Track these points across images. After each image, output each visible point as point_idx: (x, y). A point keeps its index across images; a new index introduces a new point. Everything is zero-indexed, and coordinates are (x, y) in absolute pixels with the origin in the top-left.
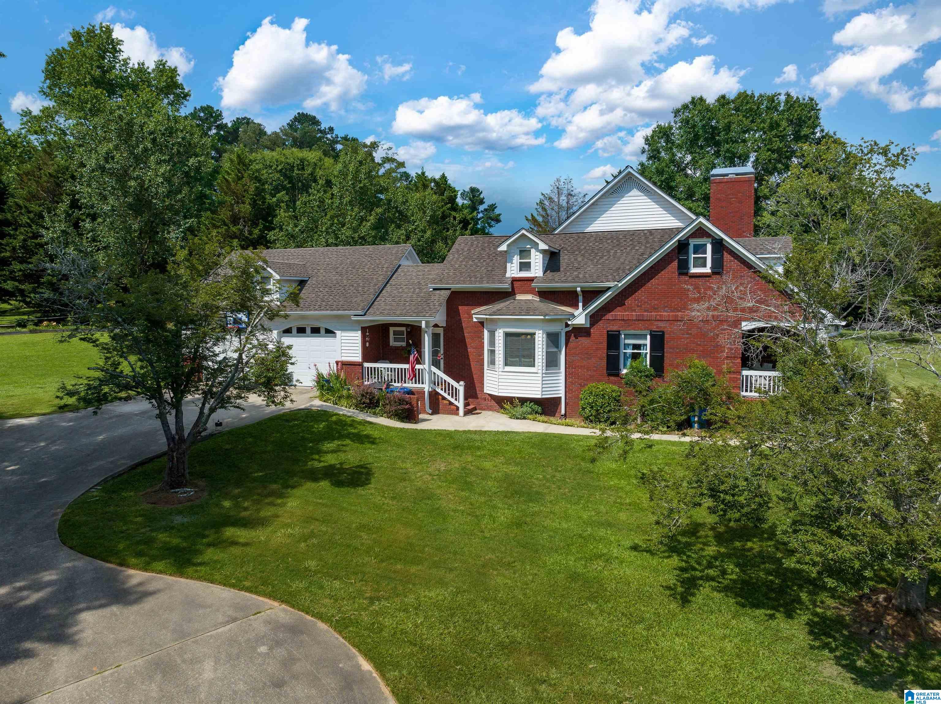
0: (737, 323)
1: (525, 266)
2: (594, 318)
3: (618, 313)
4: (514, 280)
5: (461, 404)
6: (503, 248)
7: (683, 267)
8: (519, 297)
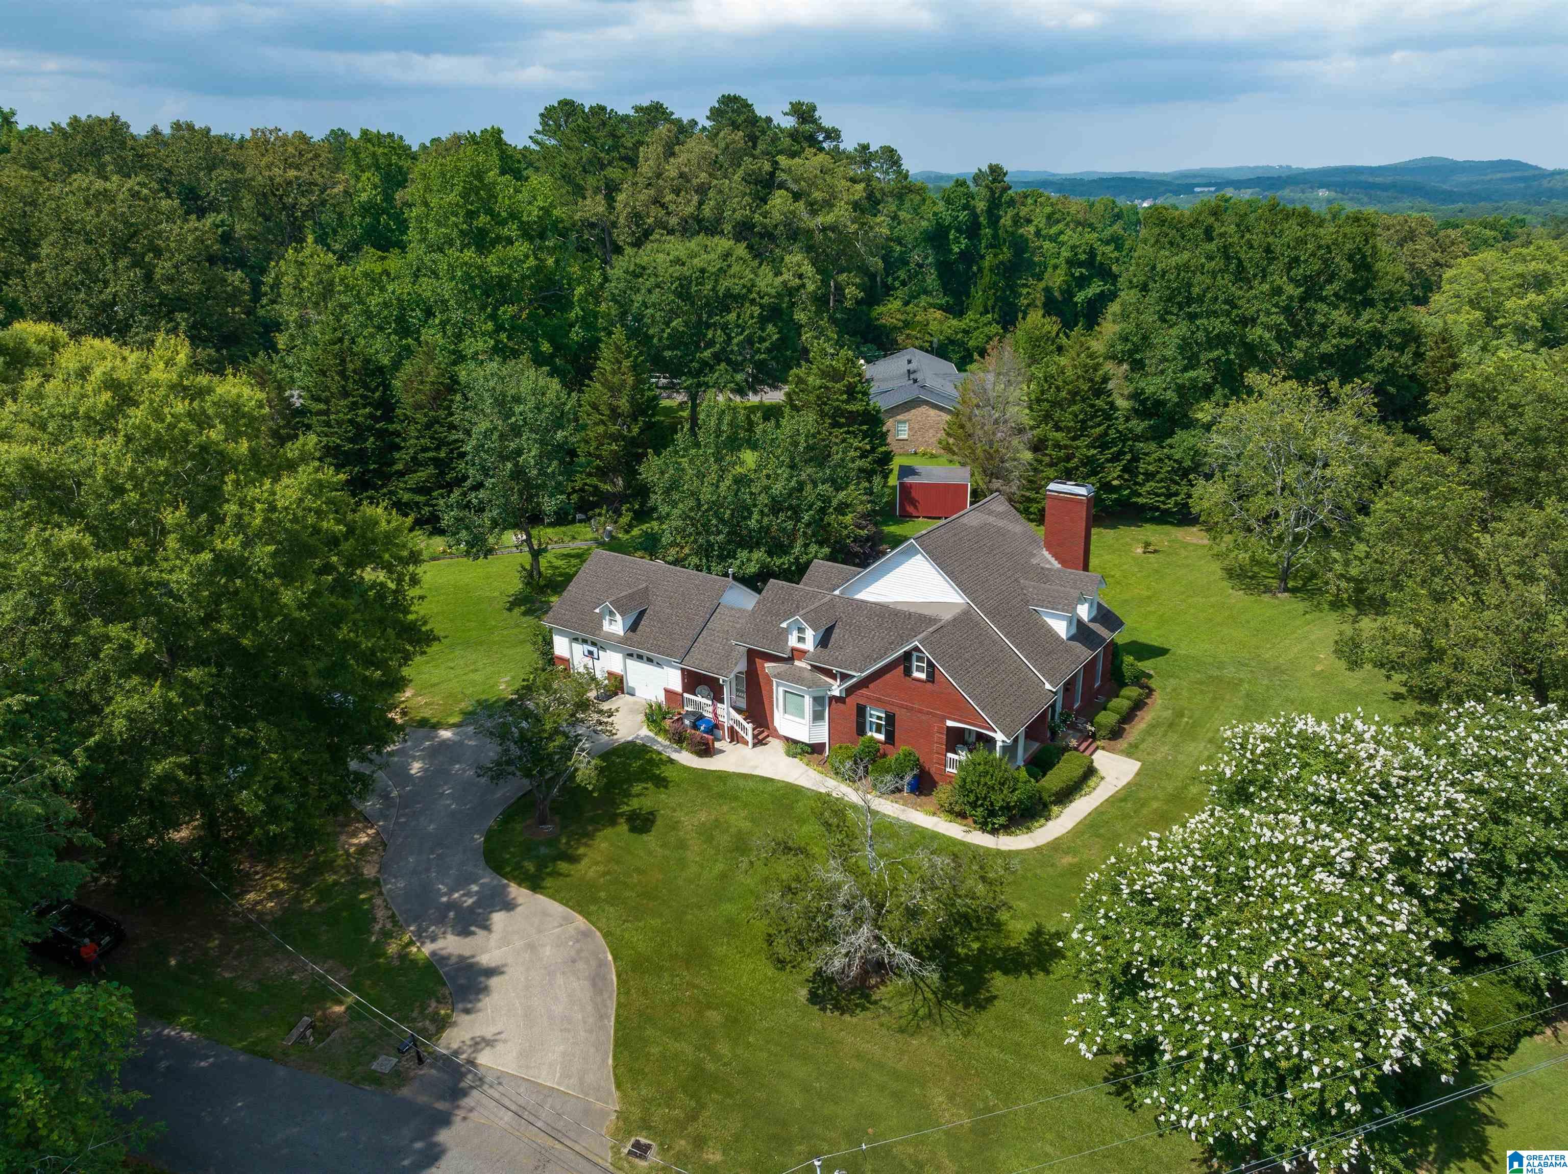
0: (944, 718)
1: (801, 639)
2: (850, 691)
3: (864, 691)
4: (793, 650)
5: (749, 738)
6: (784, 625)
7: (908, 672)
8: (797, 663)
